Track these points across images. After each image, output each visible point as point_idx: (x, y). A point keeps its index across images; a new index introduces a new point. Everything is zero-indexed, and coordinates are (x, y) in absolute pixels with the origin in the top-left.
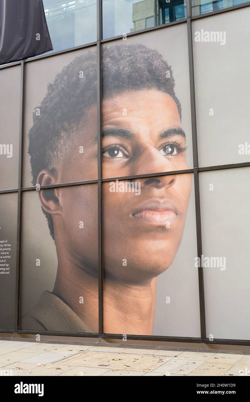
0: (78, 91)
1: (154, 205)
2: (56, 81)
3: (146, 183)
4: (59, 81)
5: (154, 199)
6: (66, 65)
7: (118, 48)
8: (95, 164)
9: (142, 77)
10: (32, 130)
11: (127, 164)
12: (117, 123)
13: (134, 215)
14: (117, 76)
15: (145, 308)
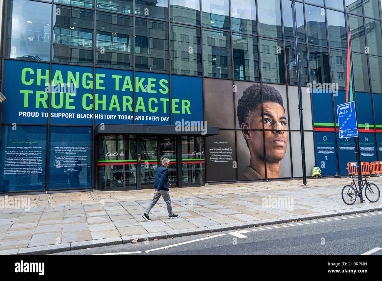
0: (254, 97)
1: (279, 139)
2: (246, 91)
3: (277, 132)
4: (247, 91)
5: (279, 137)
6: (250, 86)
7: (267, 86)
8: (261, 124)
9: (274, 98)
10: (238, 107)
11: (271, 126)
12: (267, 111)
13: (273, 142)
14: (267, 95)
15: (278, 170)
